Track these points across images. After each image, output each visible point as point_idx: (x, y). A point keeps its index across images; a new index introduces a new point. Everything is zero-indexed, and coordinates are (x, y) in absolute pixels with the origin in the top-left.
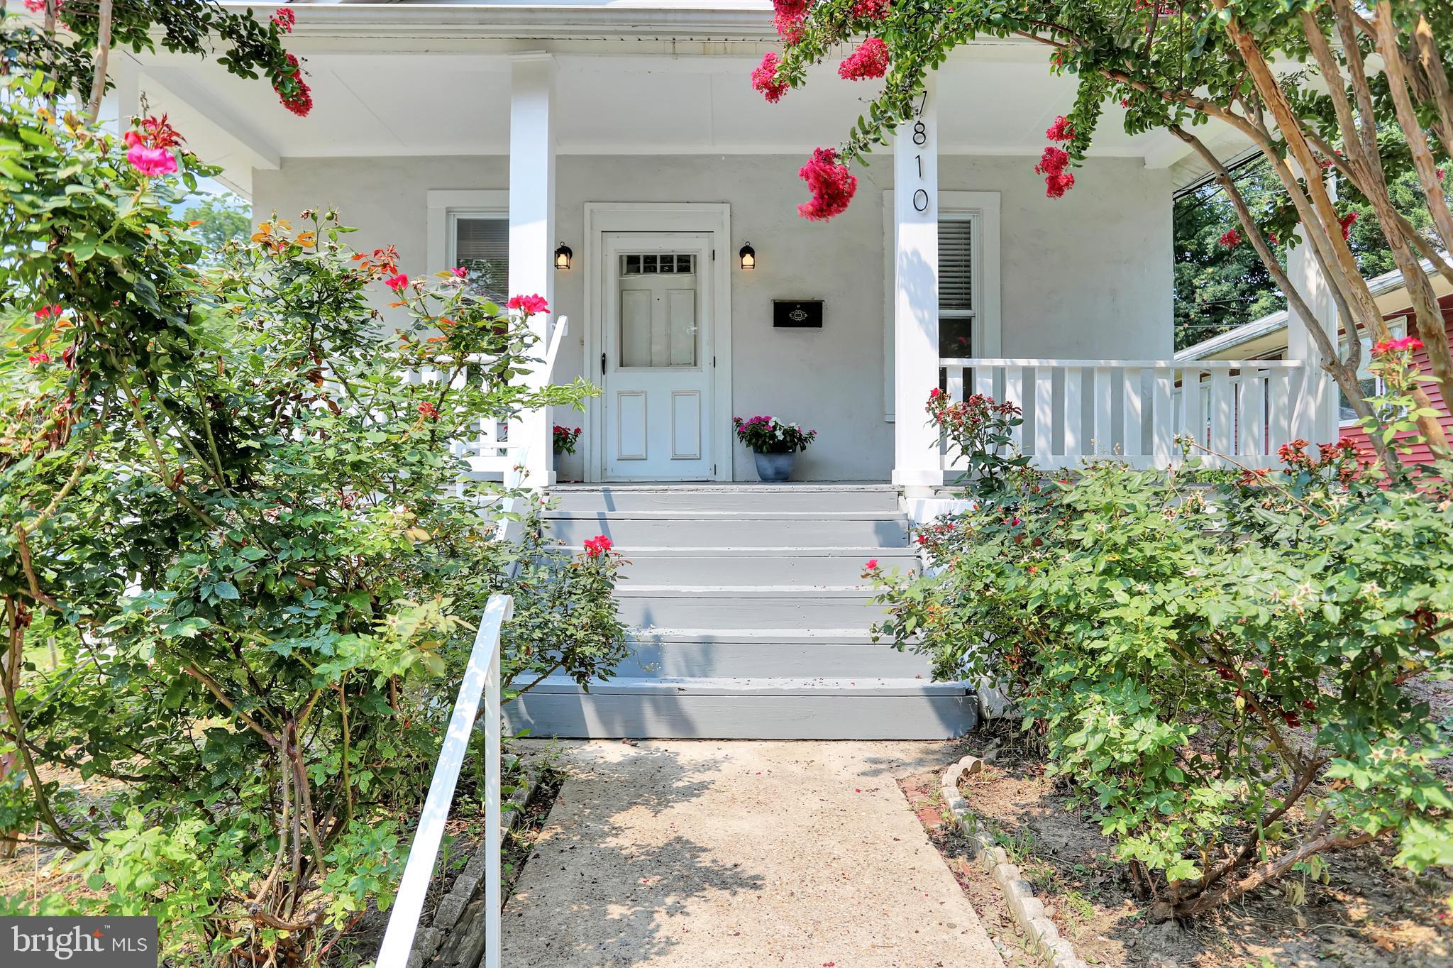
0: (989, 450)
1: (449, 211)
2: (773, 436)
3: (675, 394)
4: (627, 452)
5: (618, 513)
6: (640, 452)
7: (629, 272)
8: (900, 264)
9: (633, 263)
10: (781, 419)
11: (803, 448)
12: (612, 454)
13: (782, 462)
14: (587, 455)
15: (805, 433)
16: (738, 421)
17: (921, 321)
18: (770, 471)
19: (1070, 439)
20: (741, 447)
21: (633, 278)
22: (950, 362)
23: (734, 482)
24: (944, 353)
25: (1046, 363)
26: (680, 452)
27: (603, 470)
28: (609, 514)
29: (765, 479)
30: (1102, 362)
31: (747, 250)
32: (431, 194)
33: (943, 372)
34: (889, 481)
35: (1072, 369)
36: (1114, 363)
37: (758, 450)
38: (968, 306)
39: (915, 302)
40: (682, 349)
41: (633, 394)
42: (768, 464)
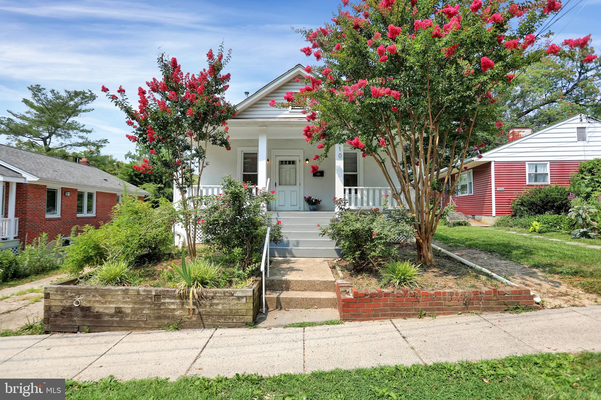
0: (343, 207)
1: (242, 151)
2: (312, 201)
3: (291, 191)
4: (280, 204)
5: (280, 217)
6: (283, 204)
7: (281, 164)
8: (336, 168)
9: (282, 162)
10: (314, 197)
11: (319, 203)
12: (277, 204)
13: (314, 207)
14: (272, 205)
15: (320, 200)
16: (305, 197)
17: (340, 180)
18: (312, 209)
19: (371, 204)
20: (306, 203)
21: (282, 165)
22: (346, 187)
23: (304, 211)
24: (344, 186)
25: (365, 187)
26: (292, 204)
27: (275, 208)
28: (278, 218)
29: (311, 210)
30: (377, 188)
31: (307, 160)
32: (238, 147)
33: (345, 190)
34: (334, 211)
35: (371, 189)
36: (380, 188)
37: (309, 204)
38: (356, 172)
39: (339, 176)
40: (293, 182)
41: (282, 191)
42: (311, 207)
